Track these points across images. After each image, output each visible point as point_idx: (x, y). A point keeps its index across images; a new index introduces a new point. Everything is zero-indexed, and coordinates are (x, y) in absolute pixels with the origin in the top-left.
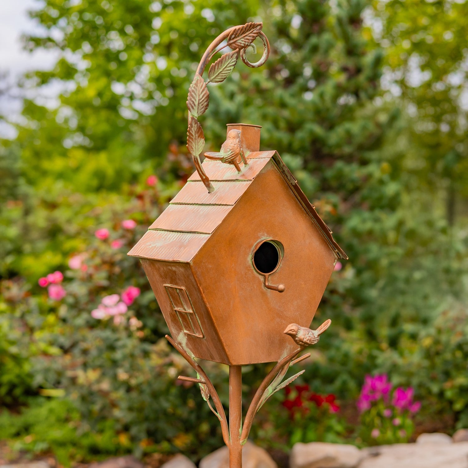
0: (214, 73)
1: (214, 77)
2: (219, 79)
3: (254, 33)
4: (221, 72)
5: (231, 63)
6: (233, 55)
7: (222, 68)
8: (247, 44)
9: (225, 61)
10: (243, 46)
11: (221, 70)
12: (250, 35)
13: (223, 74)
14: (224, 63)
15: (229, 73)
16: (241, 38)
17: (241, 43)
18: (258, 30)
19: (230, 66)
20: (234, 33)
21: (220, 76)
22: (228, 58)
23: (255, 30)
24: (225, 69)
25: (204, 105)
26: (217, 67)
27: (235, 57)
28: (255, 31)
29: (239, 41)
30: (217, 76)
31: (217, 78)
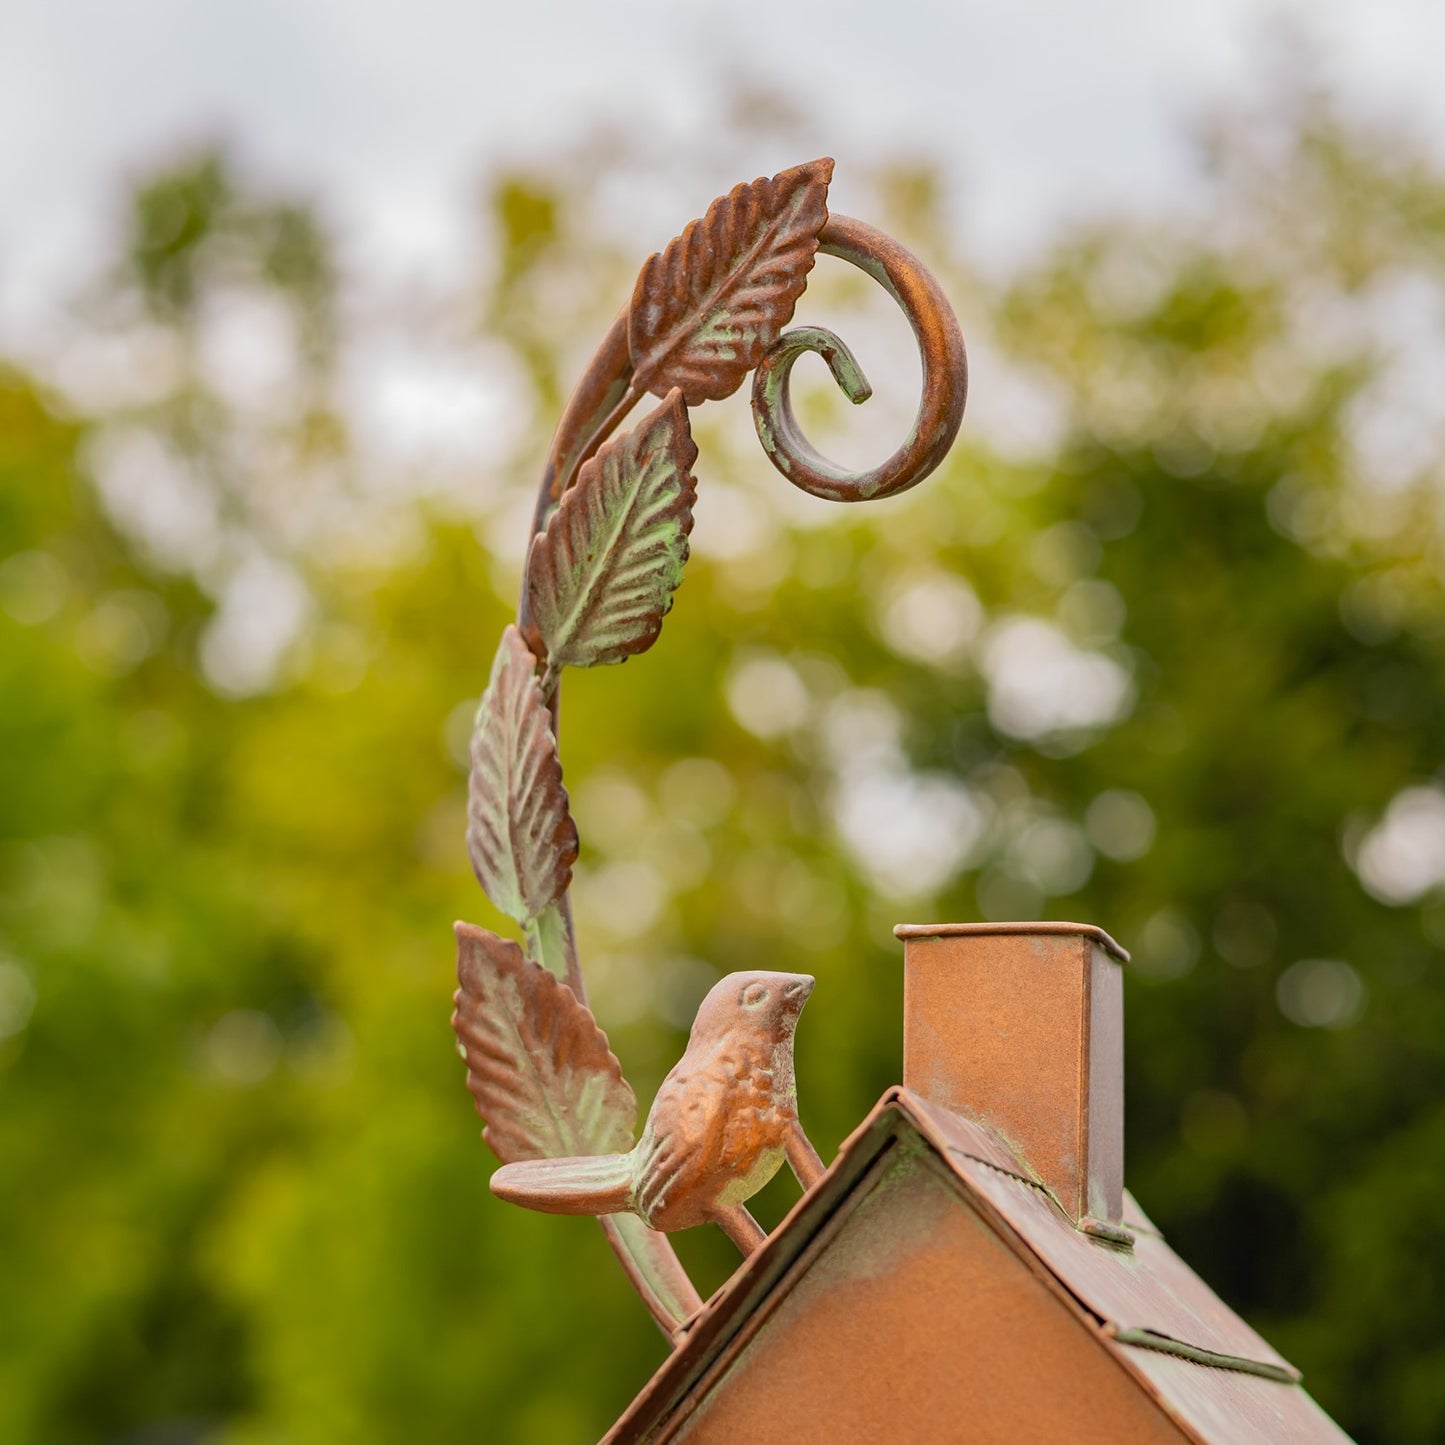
0: (558, 598)
1: (570, 625)
2: (610, 630)
3: (781, 251)
4: (605, 578)
5: (654, 500)
6: (645, 440)
7: (600, 550)
8: (757, 341)
9: (603, 499)
10: (729, 364)
11: (599, 569)
12: (760, 268)
13: (623, 588)
14: (602, 516)
15: (660, 572)
16: (710, 313)
17: (714, 347)
18: (798, 219)
19: (651, 524)
20: (655, 292)
21: (608, 611)
22: (616, 469)
23: (784, 223)
24: (626, 556)
25: (542, 834)
26: (562, 551)
27: (664, 452)
28: (785, 236)
29: (704, 338)
30: (588, 614)
31: (597, 624)
